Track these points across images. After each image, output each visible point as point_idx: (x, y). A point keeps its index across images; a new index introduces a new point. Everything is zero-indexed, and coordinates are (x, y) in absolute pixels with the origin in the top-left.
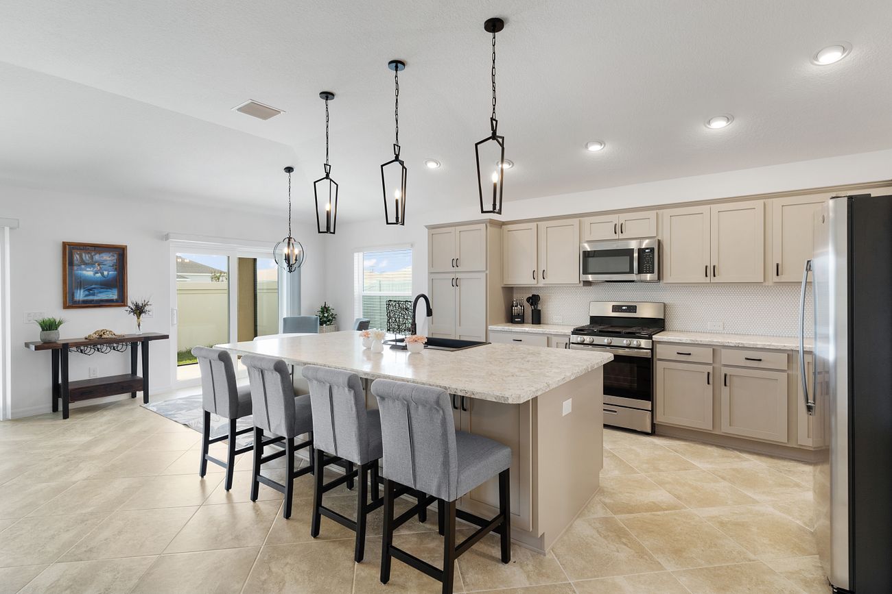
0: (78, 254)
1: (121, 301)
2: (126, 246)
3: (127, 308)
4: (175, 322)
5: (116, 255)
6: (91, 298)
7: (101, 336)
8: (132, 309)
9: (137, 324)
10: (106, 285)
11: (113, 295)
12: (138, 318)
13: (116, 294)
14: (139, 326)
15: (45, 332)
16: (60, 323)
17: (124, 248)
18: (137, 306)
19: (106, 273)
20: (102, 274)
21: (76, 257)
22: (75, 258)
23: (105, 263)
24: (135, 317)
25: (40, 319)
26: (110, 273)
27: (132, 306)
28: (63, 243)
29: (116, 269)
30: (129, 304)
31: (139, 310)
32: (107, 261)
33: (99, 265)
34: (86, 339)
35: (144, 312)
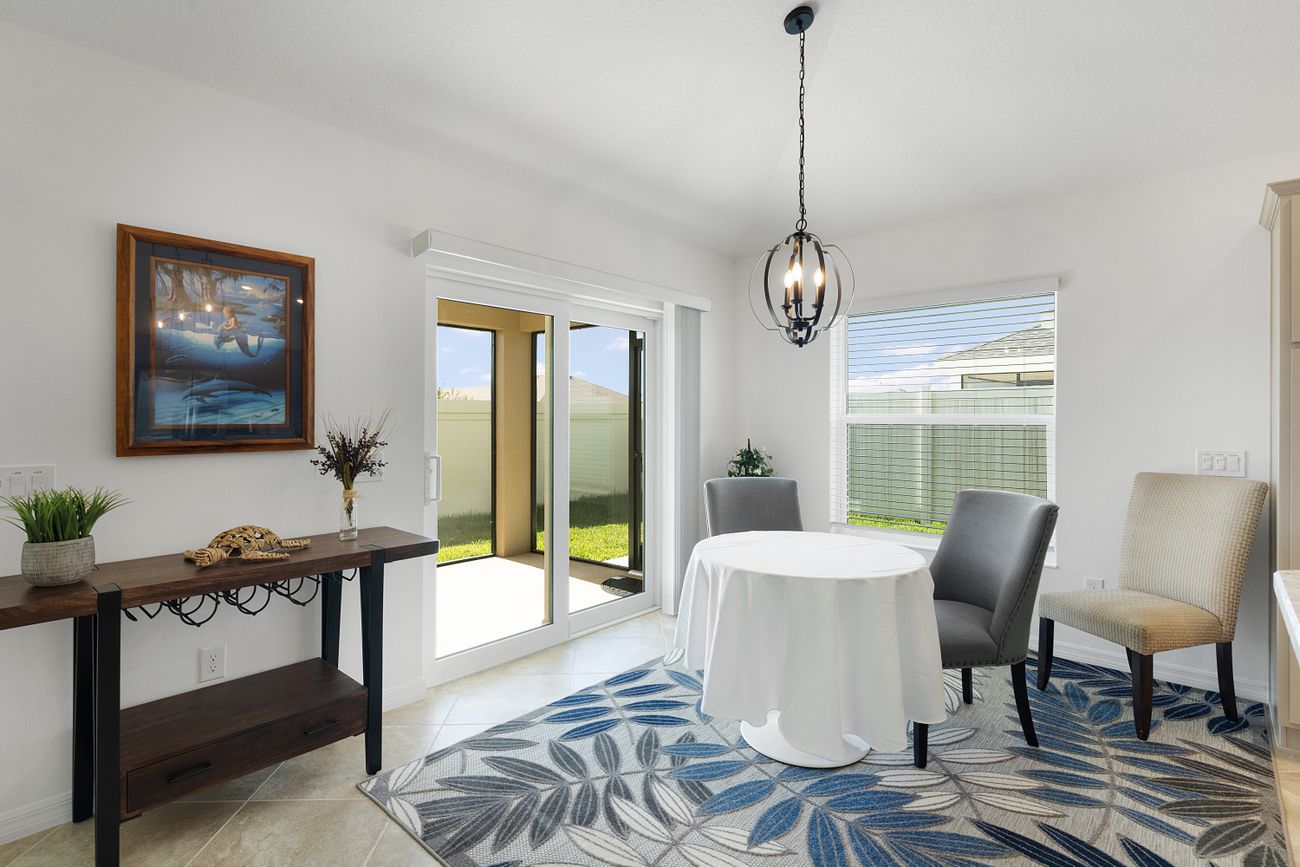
0: (167, 272)
1: (296, 433)
2: (313, 260)
3: (315, 455)
4: (433, 495)
5: (282, 287)
6: (210, 419)
7: (237, 551)
8: (329, 457)
9: (342, 504)
10: (254, 377)
11: (270, 412)
12: (348, 487)
13: (282, 408)
14: (349, 510)
15: (37, 547)
16: (98, 510)
17: (307, 266)
18: (343, 446)
19: (252, 341)
20: (243, 345)
21: (163, 281)
22: (159, 285)
23: (252, 308)
24: (340, 485)
25: (26, 496)
26: (264, 340)
27: (329, 448)
28: (121, 228)
29: (282, 332)
30: (321, 438)
31: (349, 461)
32: (256, 301)
33: (233, 313)
34: (189, 561)
35: (369, 468)
